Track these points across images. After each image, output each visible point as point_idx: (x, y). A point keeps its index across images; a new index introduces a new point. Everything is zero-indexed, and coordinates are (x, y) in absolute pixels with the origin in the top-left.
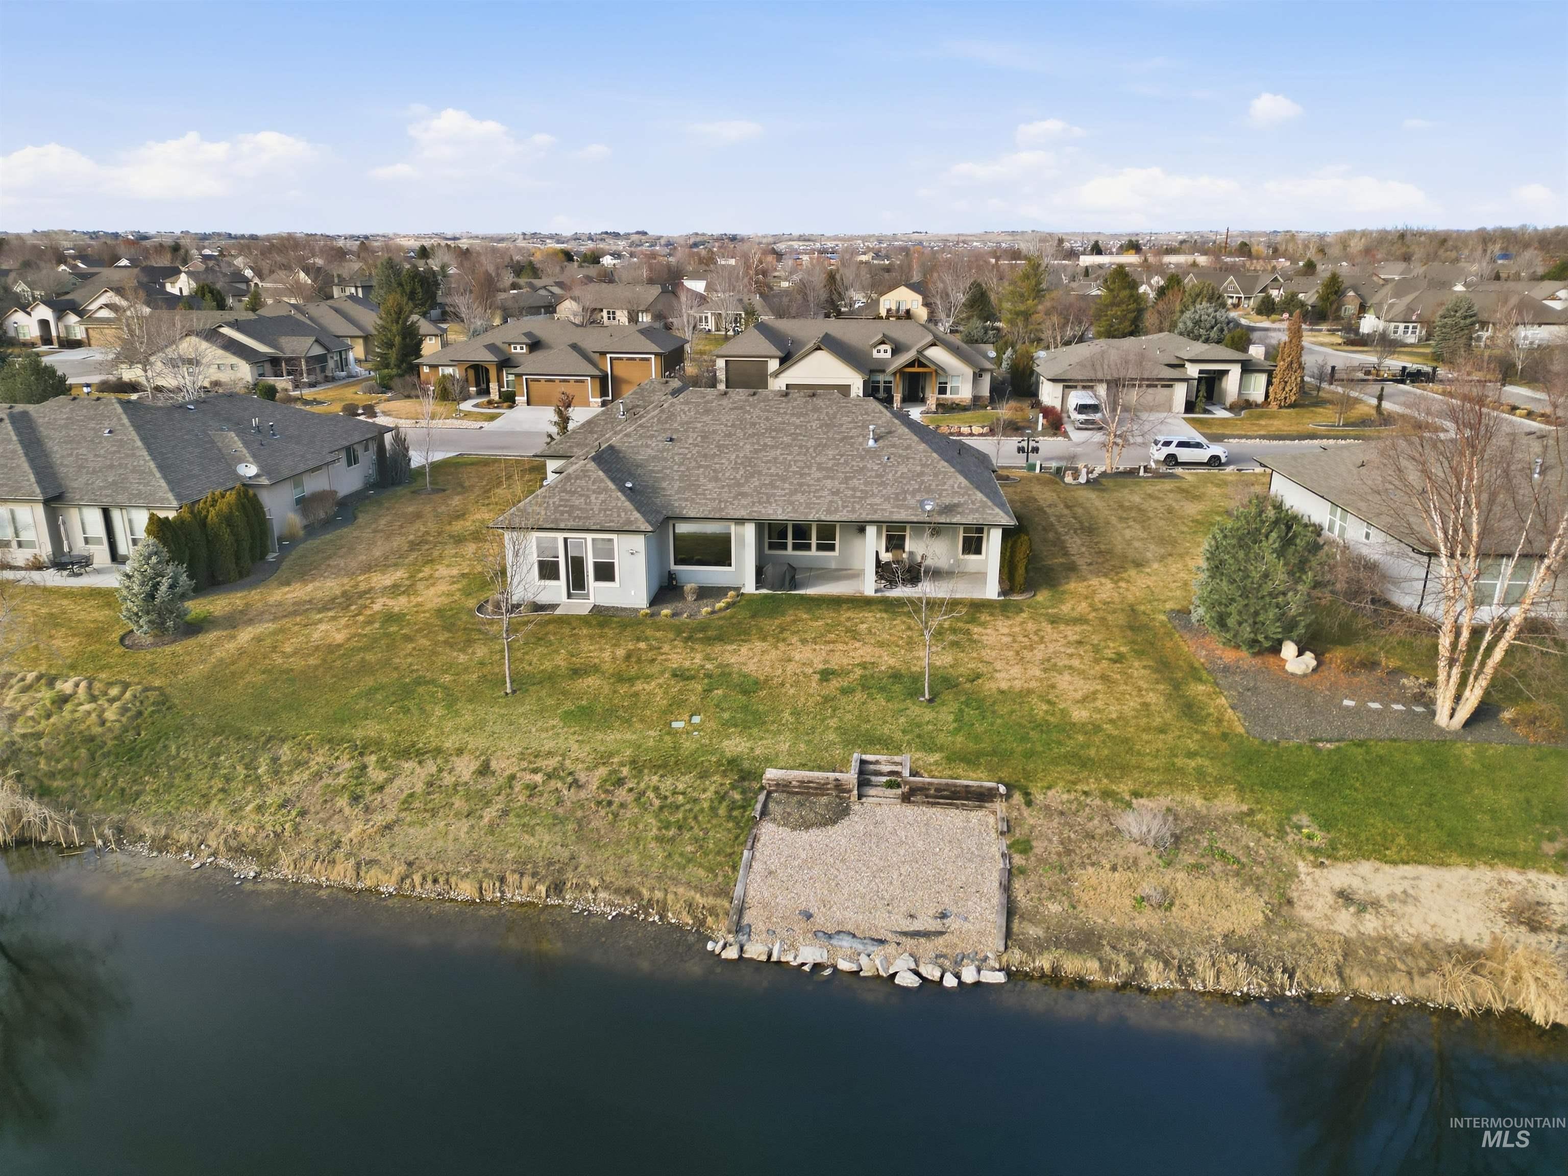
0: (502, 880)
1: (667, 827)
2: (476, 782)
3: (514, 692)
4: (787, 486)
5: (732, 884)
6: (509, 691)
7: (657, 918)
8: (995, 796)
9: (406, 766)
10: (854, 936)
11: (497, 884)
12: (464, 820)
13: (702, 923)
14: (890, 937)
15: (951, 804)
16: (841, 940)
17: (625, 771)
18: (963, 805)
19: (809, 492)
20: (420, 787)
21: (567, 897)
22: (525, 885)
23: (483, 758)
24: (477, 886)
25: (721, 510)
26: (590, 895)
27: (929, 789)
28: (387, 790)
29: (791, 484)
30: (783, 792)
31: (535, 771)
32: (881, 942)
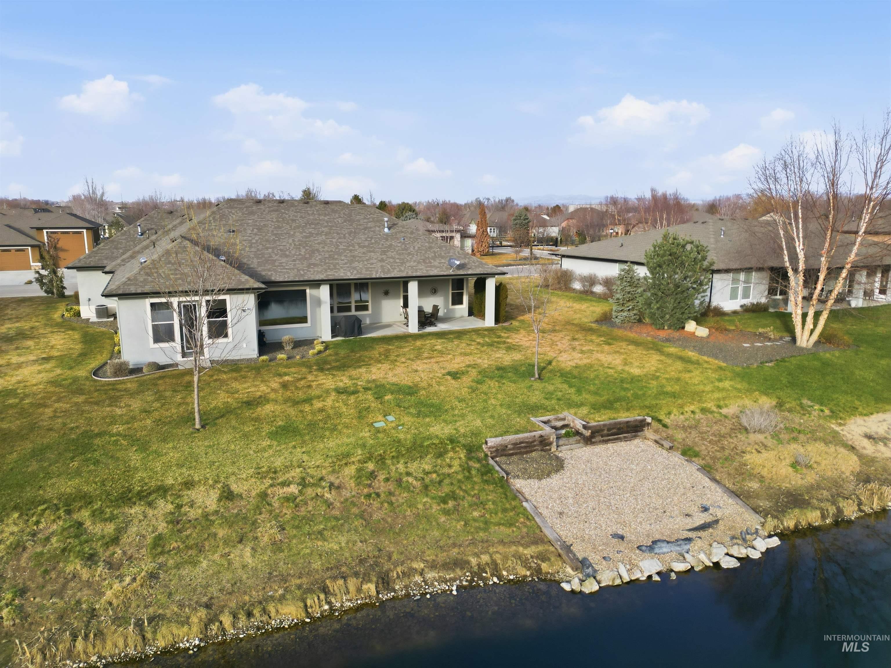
0: (325, 590)
1: (445, 502)
2: (227, 509)
3: (203, 427)
4: (343, 258)
5: (537, 531)
6: (198, 426)
7: (495, 580)
8: (644, 426)
9: (133, 511)
10: (668, 542)
11: (322, 596)
12: (240, 546)
13: (539, 570)
14: (690, 535)
15: (615, 439)
16: (661, 547)
17: (371, 466)
18: (625, 437)
19: (363, 261)
20: (162, 527)
21: (397, 587)
22: (352, 588)
23: (219, 486)
24: (302, 605)
25: (302, 275)
26: (418, 579)
27: (603, 430)
28: (125, 539)
29: (346, 256)
30: (502, 456)
31: (286, 484)
32: (688, 540)
